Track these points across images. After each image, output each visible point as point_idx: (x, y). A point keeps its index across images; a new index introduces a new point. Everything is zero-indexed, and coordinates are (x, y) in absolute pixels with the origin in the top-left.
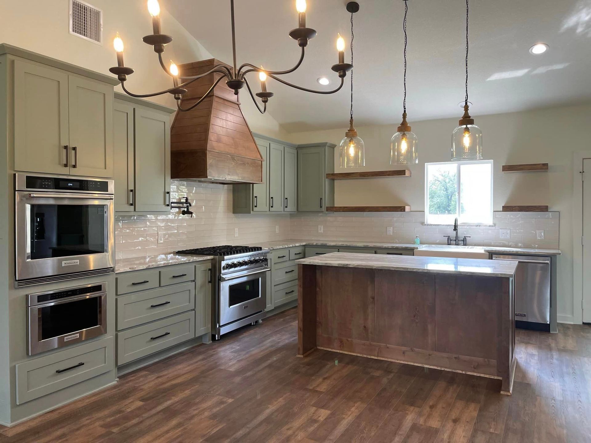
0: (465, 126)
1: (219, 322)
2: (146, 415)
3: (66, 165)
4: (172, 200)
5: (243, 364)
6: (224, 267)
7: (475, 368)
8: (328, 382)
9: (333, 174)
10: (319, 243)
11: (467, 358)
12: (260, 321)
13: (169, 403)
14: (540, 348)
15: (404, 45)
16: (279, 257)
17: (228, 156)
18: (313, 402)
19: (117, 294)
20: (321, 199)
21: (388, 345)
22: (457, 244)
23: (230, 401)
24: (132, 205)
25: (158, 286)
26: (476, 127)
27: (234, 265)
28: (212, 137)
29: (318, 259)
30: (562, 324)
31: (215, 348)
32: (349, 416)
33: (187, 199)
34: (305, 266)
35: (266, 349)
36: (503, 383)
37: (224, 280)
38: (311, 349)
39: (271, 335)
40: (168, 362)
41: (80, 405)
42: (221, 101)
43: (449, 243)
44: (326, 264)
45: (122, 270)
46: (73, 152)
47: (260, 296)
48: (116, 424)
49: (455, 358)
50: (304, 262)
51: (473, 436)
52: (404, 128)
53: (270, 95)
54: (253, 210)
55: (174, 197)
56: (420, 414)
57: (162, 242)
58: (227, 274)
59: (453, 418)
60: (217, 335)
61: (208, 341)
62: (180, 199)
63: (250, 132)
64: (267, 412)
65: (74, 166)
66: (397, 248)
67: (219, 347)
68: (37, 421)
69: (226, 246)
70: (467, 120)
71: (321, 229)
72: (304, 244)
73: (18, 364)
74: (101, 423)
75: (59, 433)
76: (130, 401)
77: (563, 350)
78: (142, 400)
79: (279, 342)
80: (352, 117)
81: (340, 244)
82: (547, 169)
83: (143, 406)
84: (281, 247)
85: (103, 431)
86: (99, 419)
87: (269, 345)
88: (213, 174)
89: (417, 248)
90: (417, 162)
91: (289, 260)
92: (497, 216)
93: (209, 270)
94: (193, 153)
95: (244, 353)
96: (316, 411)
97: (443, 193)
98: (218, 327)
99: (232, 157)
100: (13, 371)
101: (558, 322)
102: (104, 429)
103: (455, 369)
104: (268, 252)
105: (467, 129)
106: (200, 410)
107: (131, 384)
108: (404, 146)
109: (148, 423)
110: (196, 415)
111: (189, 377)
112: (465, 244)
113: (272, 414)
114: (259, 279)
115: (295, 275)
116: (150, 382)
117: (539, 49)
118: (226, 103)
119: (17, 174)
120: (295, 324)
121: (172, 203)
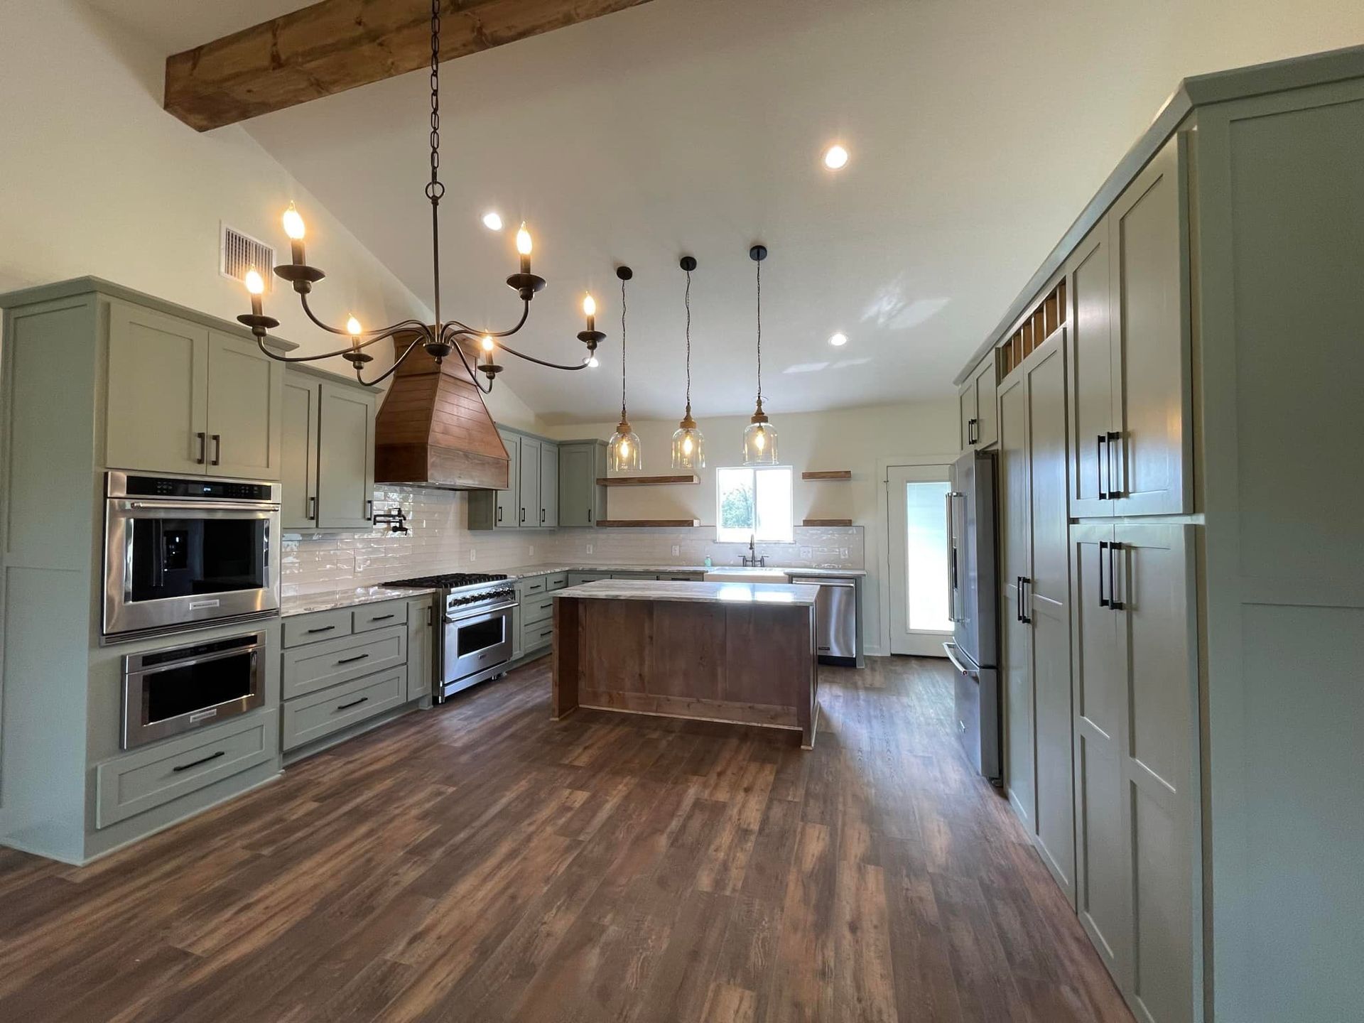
0: (757, 424)
1: (443, 679)
2: (319, 823)
3: (200, 461)
4: (375, 513)
5: (473, 736)
6: (450, 604)
7: (772, 718)
8: (590, 751)
9: (606, 480)
10: (587, 567)
11: (762, 706)
12: (505, 674)
13: (359, 800)
14: (845, 687)
15: (687, 324)
16: (531, 588)
17: (458, 453)
18: (568, 782)
19: (283, 647)
20: (590, 511)
21: (669, 697)
22: (754, 566)
23: (451, 790)
24: (312, 518)
25: (350, 633)
26: (771, 425)
27: (466, 601)
28: (436, 427)
29: (580, 590)
30: (870, 658)
31: (436, 716)
32: (615, 797)
33: (400, 511)
34: (562, 599)
35: (511, 711)
36: (804, 734)
37: (450, 621)
38: (570, 709)
39: (516, 693)
40: (364, 740)
41: (215, 816)
42: (452, 380)
43: (745, 563)
44: (590, 595)
45: (292, 612)
46: (214, 442)
47: (503, 641)
48: (269, 841)
49: (750, 707)
50: (561, 594)
51: (769, 808)
52: (687, 423)
53: (498, 369)
54: (496, 525)
55: (379, 507)
56: (705, 785)
57: (361, 569)
58: (454, 613)
59: (745, 786)
60: (440, 698)
61: (426, 705)
62: (390, 510)
63: (493, 423)
64: (504, 801)
65: (215, 463)
66: (684, 573)
67: (443, 713)
68: (131, 851)
69: (457, 574)
70: (760, 417)
71: (590, 550)
72: (567, 569)
73: (101, 764)
74: (245, 842)
75: (168, 867)
76: (298, 803)
77: (870, 689)
78: (317, 799)
79: (528, 702)
80: (624, 408)
81: (613, 568)
82: (850, 477)
83: (318, 808)
84: (535, 574)
85: (246, 855)
86: (241, 837)
87: (513, 707)
88: (436, 476)
89: (707, 572)
90: (704, 466)
91: (546, 591)
92: (798, 532)
93: (429, 607)
94: (408, 448)
95: (478, 719)
96: (570, 794)
97: (742, 504)
98: (441, 685)
99: (464, 455)
100: (91, 776)
101: (864, 654)
102: (248, 851)
103: (749, 722)
104: (515, 582)
105: (760, 427)
106: (404, 807)
107: (303, 775)
108: (688, 446)
109: (323, 833)
110: (398, 815)
111: (392, 759)
112: (763, 566)
113: (509, 804)
114: (502, 618)
115: (550, 611)
116: (333, 771)
117: (839, 339)
118: (459, 383)
119: (110, 473)
120: (550, 677)
121: (376, 516)
